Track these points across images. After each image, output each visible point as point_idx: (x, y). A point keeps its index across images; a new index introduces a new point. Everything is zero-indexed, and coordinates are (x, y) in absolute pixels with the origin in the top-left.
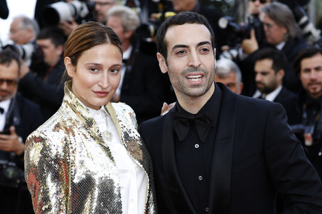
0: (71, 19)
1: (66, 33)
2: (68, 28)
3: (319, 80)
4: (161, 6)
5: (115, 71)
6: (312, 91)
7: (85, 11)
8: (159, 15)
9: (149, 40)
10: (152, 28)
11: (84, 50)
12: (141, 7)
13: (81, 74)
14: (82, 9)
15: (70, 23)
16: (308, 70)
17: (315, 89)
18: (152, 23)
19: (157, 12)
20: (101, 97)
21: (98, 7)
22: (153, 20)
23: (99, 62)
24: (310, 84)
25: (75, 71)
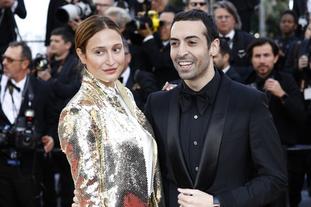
0: (78, 17)
1: (74, 29)
2: (75, 25)
3: (267, 64)
4: (144, 6)
5: (118, 50)
6: (261, 72)
7: (89, 11)
8: (143, 13)
9: (136, 32)
10: (138, 23)
11: (88, 39)
12: (130, 8)
13: (91, 58)
14: (86, 9)
15: (77, 20)
16: (258, 56)
17: (263, 70)
18: (138, 19)
19: (142, 11)
20: (111, 73)
21: (98, 8)
22: (139, 17)
23: (102, 45)
24: (259, 67)
25: (86, 57)
